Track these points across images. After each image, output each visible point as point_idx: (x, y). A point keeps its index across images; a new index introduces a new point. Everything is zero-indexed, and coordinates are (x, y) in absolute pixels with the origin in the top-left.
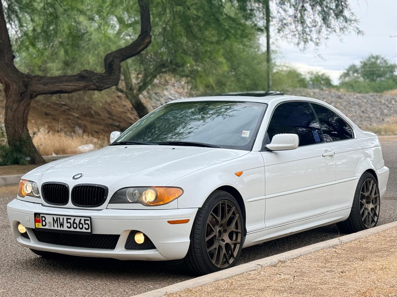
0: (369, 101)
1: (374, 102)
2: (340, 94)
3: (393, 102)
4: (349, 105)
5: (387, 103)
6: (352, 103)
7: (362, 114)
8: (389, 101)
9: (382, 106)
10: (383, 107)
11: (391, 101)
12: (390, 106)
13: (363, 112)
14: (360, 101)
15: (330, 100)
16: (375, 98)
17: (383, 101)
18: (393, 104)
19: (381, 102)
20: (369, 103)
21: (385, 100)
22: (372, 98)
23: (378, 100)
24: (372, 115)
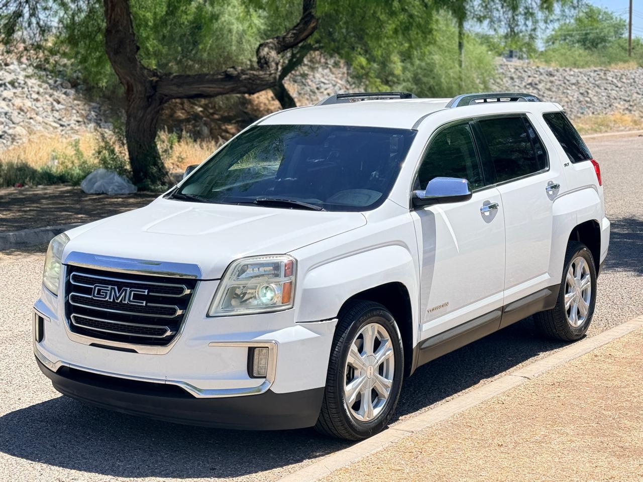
0: (591, 79)
1: (597, 81)
2: (551, 69)
4: (563, 85)
5: (615, 80)
6: (567, 83)
7: (581, 99)
8: (618, 79)
9: (609, 85)
10: (609, 87)
11: (621, 78)
12: (619, 85)
13: (582, 94)
15: (538, 79)
16: (598, 74)
17: (610, 79)
18: (624, 83)
19: (607, 80)
20: (590, 82)
21: (613, 78)
22: (595, 74)
23: (603, 76)
24: (595, 99)
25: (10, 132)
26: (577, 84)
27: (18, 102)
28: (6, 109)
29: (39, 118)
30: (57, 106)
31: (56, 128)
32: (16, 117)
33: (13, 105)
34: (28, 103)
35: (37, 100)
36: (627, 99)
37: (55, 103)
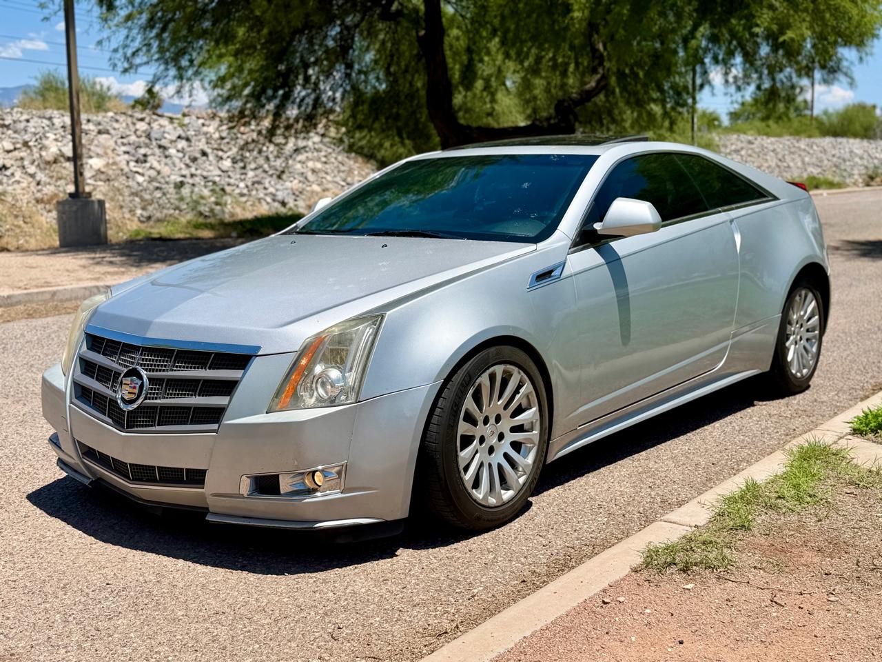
3: (815, 147)
5: (807, 148)
7: (779, 163)
10: (803, 154)
12: (811, 152)
13: (780, 160)
14: (775, 146)
18: (814, 150)
23: (797, 145)
24: (792, 164)
25: (308, 189)
26: (774, 151)
27: (310, 164)
28: (302, 170)
29: (329, 178)
30: (342, 168)
31: (343, 186)
32: (311, 177)
33: (307, 167)
34: (319, 165)
35: (325, 163)
36: (819, 164)
37: (340, 166)
